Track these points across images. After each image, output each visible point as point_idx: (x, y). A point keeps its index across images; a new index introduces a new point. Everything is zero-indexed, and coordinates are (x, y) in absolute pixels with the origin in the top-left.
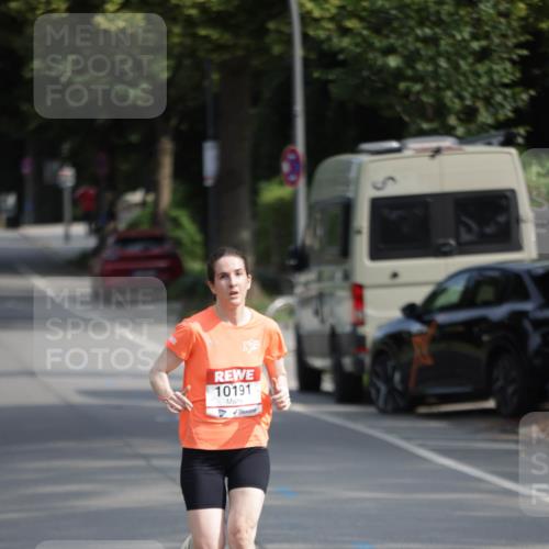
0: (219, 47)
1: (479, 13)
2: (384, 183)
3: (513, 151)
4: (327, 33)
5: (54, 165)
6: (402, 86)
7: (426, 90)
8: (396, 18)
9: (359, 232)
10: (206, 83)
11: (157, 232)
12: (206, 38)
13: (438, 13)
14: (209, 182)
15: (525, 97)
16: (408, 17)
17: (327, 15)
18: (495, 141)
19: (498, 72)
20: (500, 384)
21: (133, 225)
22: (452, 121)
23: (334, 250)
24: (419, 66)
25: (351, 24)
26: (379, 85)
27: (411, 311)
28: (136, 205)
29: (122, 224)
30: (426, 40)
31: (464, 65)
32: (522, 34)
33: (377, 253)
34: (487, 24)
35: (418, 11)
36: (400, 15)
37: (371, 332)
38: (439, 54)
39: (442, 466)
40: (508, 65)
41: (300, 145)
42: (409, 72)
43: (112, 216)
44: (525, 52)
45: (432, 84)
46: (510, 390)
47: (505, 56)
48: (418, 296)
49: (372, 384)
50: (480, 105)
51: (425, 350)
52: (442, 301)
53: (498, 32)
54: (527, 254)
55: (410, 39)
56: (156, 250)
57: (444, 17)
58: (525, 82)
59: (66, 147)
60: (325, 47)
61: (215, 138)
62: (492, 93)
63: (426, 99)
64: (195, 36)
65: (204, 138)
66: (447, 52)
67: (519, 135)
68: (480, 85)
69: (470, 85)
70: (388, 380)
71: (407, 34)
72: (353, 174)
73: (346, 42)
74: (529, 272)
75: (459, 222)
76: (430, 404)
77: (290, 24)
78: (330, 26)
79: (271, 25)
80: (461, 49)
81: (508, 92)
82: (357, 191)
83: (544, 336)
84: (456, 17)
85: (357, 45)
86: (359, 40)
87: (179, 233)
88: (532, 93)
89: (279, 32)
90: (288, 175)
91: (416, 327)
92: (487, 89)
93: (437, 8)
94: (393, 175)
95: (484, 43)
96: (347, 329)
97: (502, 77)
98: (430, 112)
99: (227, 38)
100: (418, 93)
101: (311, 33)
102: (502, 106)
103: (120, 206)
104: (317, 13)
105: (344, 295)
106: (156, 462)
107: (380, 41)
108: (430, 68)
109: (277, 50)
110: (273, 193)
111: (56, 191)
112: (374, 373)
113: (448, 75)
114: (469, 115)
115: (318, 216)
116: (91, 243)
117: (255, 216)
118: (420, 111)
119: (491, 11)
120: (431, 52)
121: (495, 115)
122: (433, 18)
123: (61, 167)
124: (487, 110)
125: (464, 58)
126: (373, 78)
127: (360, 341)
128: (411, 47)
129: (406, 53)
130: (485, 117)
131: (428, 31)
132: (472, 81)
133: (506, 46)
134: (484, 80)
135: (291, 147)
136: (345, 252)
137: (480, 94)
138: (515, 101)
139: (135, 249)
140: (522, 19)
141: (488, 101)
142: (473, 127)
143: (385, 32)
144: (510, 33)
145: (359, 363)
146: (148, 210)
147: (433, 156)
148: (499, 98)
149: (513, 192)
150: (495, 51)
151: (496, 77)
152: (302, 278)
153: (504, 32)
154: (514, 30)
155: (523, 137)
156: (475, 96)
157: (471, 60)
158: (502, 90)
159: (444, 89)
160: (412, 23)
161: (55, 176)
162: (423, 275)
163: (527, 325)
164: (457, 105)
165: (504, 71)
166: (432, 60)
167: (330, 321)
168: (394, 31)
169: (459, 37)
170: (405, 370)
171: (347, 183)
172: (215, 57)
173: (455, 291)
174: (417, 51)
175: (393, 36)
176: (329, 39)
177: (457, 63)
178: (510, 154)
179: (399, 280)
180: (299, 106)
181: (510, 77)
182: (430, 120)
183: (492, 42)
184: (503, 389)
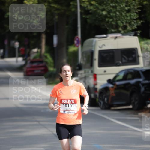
0: (57, 9)
2: (102, 46)
3: (137, 37)
4: (87, 5)
5: (13, 42)
6: (107, 19)
7: (113, 21)
9: (95, 60)
10: (54, 19)
11: (41, 60)
12: (54, 7)
14: (55, 46)
15: (140, 22)
17: (87, 0)
18: (132, 34)
19: (132, 16)
20: (133, 101)
21: (35, 58)
22: (120, 29)
23: (89, 65)
25: (93, 3)
26: (101, 19)
27: (109, 81)
28: (35, 53)
29: (32, 57)
30: (113, 7)
31: (123, 14)
32: (139, 5)
33: (100, 65)
34: (130, 3)
37: (99, 87)
38: (117, 11)
40: (135, 14)
41: (79, 36)
42: (109, 16)
43: (29, 55)
44: (140, 10)
45: (115, 19)
46: (136, 103)
48: (111, 77)
49: (99, 101)
50: (128, 25)
52: (118, 78)
53: (132, 5)
54: (141, 65)
55: (109, 7)
56: (41, 65)
57: (118, 1)
59: (16, 37)
60: (86, 9)
61: (57, 34)
62: (131, 22)
63: (114, 23)
64: (51, 6)
65: (53, 34)
66: (119, 10)
67: (138, 33)
68: (128, 19)
69: (125, 19)
70: (103, 100)
71: (108, 5)
72: (94, 44)
73: (92, 8)
74: (141, 71)
75: (122, 57)
77: (76, 2)
78: (87, 3)
79: (72, 3)
80: (123, 9)
81: (135, 21)
82: (95, 48)
83: (145, 88)
85: (95, 8)
87: (47, 60)
89: (74, 5)
90: (76, 44)
91: (111, 86)
92: (130, 20)
94: (104, 44)
95: (129, 8)
96: (92, 86)
97: (134, 17)
100: (111, 21)
101: (82, 5)
102: (134, 25)
103: (31, 52)
105: (91, 77)
106: (42, 123)
107: (101, 7)
108: (114, 15)
109: (73, 10)
110: (72, 49)
111: (14, 48)
112: (100, 98)
113: (119, 17)
114: (125, 27)
115: (84, 55)
116: (23, 63)
117: (67, 55)
118: (112, 26)
120: (114, 10)
121: (132, 27)
122: (115, 1)
123: (15, 42)
124: (130, 26)
125: (123, 12)
126: (99, 17)
127: (96, 89)
128: (109, 9)
129: (108, 11)
130: (129, 28)
131: (114, 5)
133: (135, 9)
134: (129, 18)
135: (77, 37)
136: (92, 65)
137: (128, 22)
138: (137, 24)
139: (35, 64)
140: (139, 1)
141: (130, 24)
142: (126, 31)
143: (102, 5)
144: (136, 5)
145: (96, 96)
146: (39, 54)
147: (115, 39)
148: (133, 23)
149: (137, 49)
150: (132, 10)
152: (80, 72)
153: (134, 5)
154: (137, 4)
156: (126, 22)
157: (125, 12)
158: (134, 21)
159: (118, 20)
160: (109, 2)
161: (14, 44)
162: (113, 71)
163: (141, 85)
164: (122, 25)
165: (134, 15)
166: (115, 12)
167: (88, 84)
168: (104, 4)
169: (122, 6)
170: (108, 97)
171: (92, 46)
172: (56, 12)
173: (121, 76)
174: (111, 10)
175: (104, 6)
176: (87, 7)
177: (121, 13)
178: (136, 38)
179: (106, 73)
180: (79, 25)
181: (136, 17)
182: (114, 29)
183: (131, 7)
184: (134, 103)
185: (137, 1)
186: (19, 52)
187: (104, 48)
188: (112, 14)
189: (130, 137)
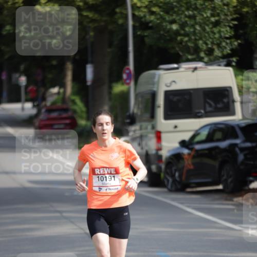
0: (93, 21)
1: (214, 4)
2: (171, 84)
3: (231, 69)
4: (144, 13)
5: (17, 75)
6: (179, 38)
7: (190, 40)
8: (176, 6)
9: (159, 107)
10: (88, 37)
11: (65, 106)
12: (87, 16)
13: (195, 4)
14: (89, 83)
15: (236, 43)
16: (181, 6)
17: (144, 5)
18: (222, 64)
19: (223, 32)
20: (224, 178)
21: (54, 103)
22: (202, 55)
23: (148, 115)
25: (155, 9)
26: (168, 38)
27: (183, 144)
28: (55, 94)
29: (48, 103)
30: (190, 17)
31: (208, 29)
32: (234, 14)
33: (167, 117)
34: (218, 10)
35: (186, 3)
36: (178, 5)
37: (165, 153)
38: (196, 23)
39: (198, 216)
40: (228, 29)
41: (131, 66)
42: (182, 32)
43: (44, 99)
44: (236, 23)
45: (193, 37)
46: (230, 180)
47: (227, 24)
48: (187, 136)
49: (165, 177)
50: (215, 47)
51: (190, 162)
52: (198, 139)
53: (223, 13)
54: (238, 117)
55: (183, 16)
56: (64, 115)
57: (198, 6)
58: (236, 37)
59: (22, 67)
60: (143, 20)
61: (92, 62)
62: (221, 42)
63: (190, 44)
64: (82, 15)
65: (87, 63)
66: (200, 22)
67: (233, 61)
68: (215, 38)
69: (211, 38)
70: (173, 176)
71: (182, 14)
72: (156, 80)
73: (152, 18)
74: (238, 125)
75: (205, 102)
76: (193, 187)
77: (126, 9)
78: (145, 10)
79: (118, 10)
80: (206, 21)
81: (228, 41)
82: (158, 88)
83: (245, 155)
84: (204, 6)
85: (158, 19)
87: (75, 107)
88: (239, 41)
89: (121, 13)
90: (126, 80)
91: (186, 151)
92: (218, 40)
93: (195, 2)
94: (174, 80)
95: (217, 18)
96: (154, 152)
97: (225, 34)
98: (192, 51)
99: (96, 16)
100: (186, 42)
101: (137, 13)
102: (225, 48)
103: (48, 94)
104: (139, 4)
105: (152, 136)
107: (169, 17)
108: (192, 30)
109: (121, 21)
110: (118, 88)
111: (18, 87)
112: (166, 172)
113: (200, 33)
114: (210, 52)
115: (140, 99)
116: (34, 111)
117: (110, 99)
118: (187, 50)
119: (220, 3)
120: (192, 22)
121: (222, 52)
123: (20, 76)
124: (218, 50)
125: (208, 25)
126: (166, 35)
127: (159, 158)
128: (183, 20)
129: (181, 23)
130: (217, 53)
131: (191, 13)
132: (212, 36)
133: (227, 20)
134: (217, 36)
135: (127, 67)
136: (153, 116)
137: (215, 42)
138: (232, 45)
139: (54, 115)
140: (234, 7)
141: (219, 45)
142: (212, 57)
143: (171, 13)
144: (229, 14)
145: (159, 168)
146: (61, 96)
147: (193, 71)
148: (224, 44)
149: (230, 88)
150: (222, 22)
151: (222, 34)
152: (132, 128)
153: (226, 13)
154: (230, 12)
155: (235, 62)
156: (212, 43)
157: (211, 26)
158: (225, 40)
159: (199, 40)
160: (183, 9)
161: (17, 79)
162: (189, 127)
163: (237, 150)
164: (204, 47)
165: (226, 31)
166: (193, 26)
167: (146, 148)
168: (175, 12)
169: (205, 16)
170: (181, 170)
171: (153, 84)
172: (91, 25)
173: (204, 135)
174: (186, 22)
175: (174, 15)
176: (145, 16)
177: (204, 27)
178: (229, 70)
179: (178, 129)
180: (131, 48)
181: (229, 34)
182: (192, 54)
183: (221, 17)
184: (226, 180)
185: (230, 6)
186: (26, 93)
187: (174, 87)
188: (187, 29)
189: (219, 238)
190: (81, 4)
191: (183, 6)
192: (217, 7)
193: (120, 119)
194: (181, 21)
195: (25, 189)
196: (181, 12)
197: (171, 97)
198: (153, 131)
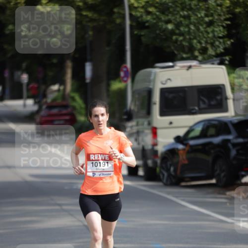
0: (92, 20)
1: (208, 5)
2: (166, 81)
3: (224, 67)
4: (141, 14)
5: (19, 73)
6: (174, 37)
7: (184, 39)
8: (171, 7)
9: (155, 104)
10: (87, 36)
11: (64, 103)
12: (86, 16)
13: (190, 5)
14: (88, 81)
15: (229, 43)
16: (177, 6)
17: (141, 6)
18: (215, 62)
19: (217, 31)
20: (218, 172)
21: (54, 100)
22: (196, 53)
23: (144, 112)
24: (182, 29)
25: (151, 9)
26: (164, 37)
27: (178, 139)
28: (55, 91)
29: (49, 100)
30: (184, 17)
31: (202, 28)
32: (228, 14)
33: (163, 113)
34: (212, 10)
35: (181, 4)
36: (173, 6)
37: (160, 149)
38: (191, 23)
39: (192, 209)
40: (221, 28)
41: (128, 64)
42: (177, 31)
43: (45, 96)
44: (229, 23)
45: (188, 37)
46: (223, 175)
47: (220, 24)
48: (181, 132)
49: (161, 172)
50: (209, 46)
51: (184, 157)
52: (192, 135)
53: (217, 14)
54: (230, 114)
55: (178, 16)
56: (64, 111)
57: (193, 6)
58: (229, 36)
59: (24, 65)
60: (140, 20)
61: (91, 61)
62: (214, 41)
63: (185, 44)
64: (81, 15)
65: (85, 61)
66: (194, 22)
67: (226, 60)
68: (209, 37)
69: (205, 37)
70: (168, 170)
71: (177, 14)
72: (152, 78)
73: (149, 18)
74: (231, 122)
75: (199, 99)
76: (187, 181)
77: (124, 9)
78: (142, 10)
79: (116, 10)
80: (200, 21)
81: (221, 40)
82: (154, 85)
83: (237, 151)
84: (198, 7)
85: (154, 19)
86: (155, 17)
87: (74, 104)
88: (232, 41)
89: (119, 13)
90: (123, 77)
91: (180, 147)
92: (212, 39)
93: (189, 2)
94: (169, 78)
95: (211, 18)
96: (150, 147)
97: (219, 34)
98: (186, 49)
99: (95, 16)
100: (181, 41)
101: (134, 13)
102: (219, 47)
103: (48, 91)
104: (136, 5)
105: (148, 132)
106: (65, 207)
107: (164, 17)
108: (187, 30)
109: (118, 21)
110: (116, 85)
111: (20, 85)
112: (162, 167)
113: (194, 33)
114: (204, 51)
115: (137, 96)
116: (35, 108)
117: (108, 96)
118: (182, 49)
119: (214, 4)
120: (187, 22)
121: (215, 51)
123: (22, 74)
124: (212, 49)
125: (202, 25)
126: (161, 34)
127: (155, 153)
128: (178, 20)
129: (176, 23)
130: (211, 52)
131: (185, 13)
132: (205, 36)
133: (221, 20)
134: (211, 35)
135: (125, 65)
136: (149, 113)
137: (209, 42)
138: (225, 45)
139: (55, 111)
140: (227, 7)
141: (212, 44)
142: (206, 56)
143: (167, 13)
144: (222, 14)
145: (155, 163)
146: (61, 93)
147: (188, 69)
148: (217, 43)
149: (223, 85)
150: (216, 22)
151: (216, 34)
152: (129, 124)
153: (219, 14)
154: (224, 12)
155: (228, 61)
156: (206, 42)
157: (205, 26)
158: (219, 39)
159: (193, 39)
160: (178, 9)
161: (19, 77)
162: (183, 123)
163: (230, 145)
164: (199, 46)
165: (220, 31)
166: (188, 26)
167: (142, 144)
168: (170, 13)
169: (199, 16)
170: (175, 165)
171: (150, 81)
172: (89, 24)
173: (198, 130)
174: (181, 22)
175: (170, 15)
176: (141, 16)
177: (198, 26)
178: (222, 68)
179: (173, 125)
180: (128, 47)
181: (222, 33)
182: (186, 53)
183: (214, 18)
184: (219, 175)
185: (224, 7)
186: (28, 90)
187: (170, 85)
189: (212, 231)
190: (81, 4)
191: (178, 7)
192: (211, 7)
193: (117, 115)
194: (176, 21)
195: (26, 183)
196: (176, 12)
197: (167, 94)
198: (150, 127)
